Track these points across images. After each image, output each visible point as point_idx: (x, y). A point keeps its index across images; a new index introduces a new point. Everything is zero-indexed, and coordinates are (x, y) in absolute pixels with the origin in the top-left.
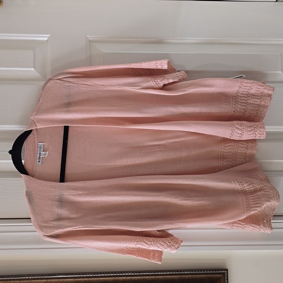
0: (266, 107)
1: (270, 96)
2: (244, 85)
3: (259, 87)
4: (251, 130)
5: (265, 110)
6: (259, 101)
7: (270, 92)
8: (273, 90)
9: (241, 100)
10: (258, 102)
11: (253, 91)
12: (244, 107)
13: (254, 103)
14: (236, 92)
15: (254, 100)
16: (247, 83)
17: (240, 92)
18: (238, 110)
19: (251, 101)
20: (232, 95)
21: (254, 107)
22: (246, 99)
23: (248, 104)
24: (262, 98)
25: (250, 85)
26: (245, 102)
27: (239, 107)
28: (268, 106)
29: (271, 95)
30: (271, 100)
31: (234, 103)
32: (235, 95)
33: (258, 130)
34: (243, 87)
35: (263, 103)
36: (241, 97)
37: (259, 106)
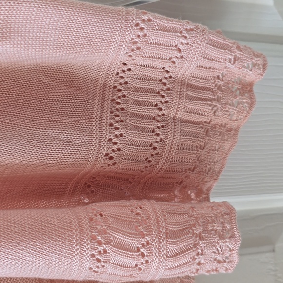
0: (231, 132)
1: (247, 89)
2: (153, 37)
3: (213, 52)
4: (183, 252)
5: (227, 146)
6: (207, 109)
7: (251, 76)
8: (264, 66)
9: (139, 104)
10: (204, 112)
11: (186, 69)
12: (151, 139)
13: (187, 117)
14: (116, 68)
15: (191, 106)
16: (165, 30)
17: (136, 71)
18: (127, 150)
19: (178, 110)
20: (102, 81)
21: (188, 134)
22: (157, 100)
23: (165, 123)
24: (218, 100)
25: (177, 40)
26: (154, 112)
27: (130, 136)
28: (236, 130)
29: (251, 85)
30: (251, 105)
31: (107, 118)
32: (111, 83)
33: (212, 245)
34: (147, 50)
35: (220, 119)
36: (137, 90)
37: (208, 129)
